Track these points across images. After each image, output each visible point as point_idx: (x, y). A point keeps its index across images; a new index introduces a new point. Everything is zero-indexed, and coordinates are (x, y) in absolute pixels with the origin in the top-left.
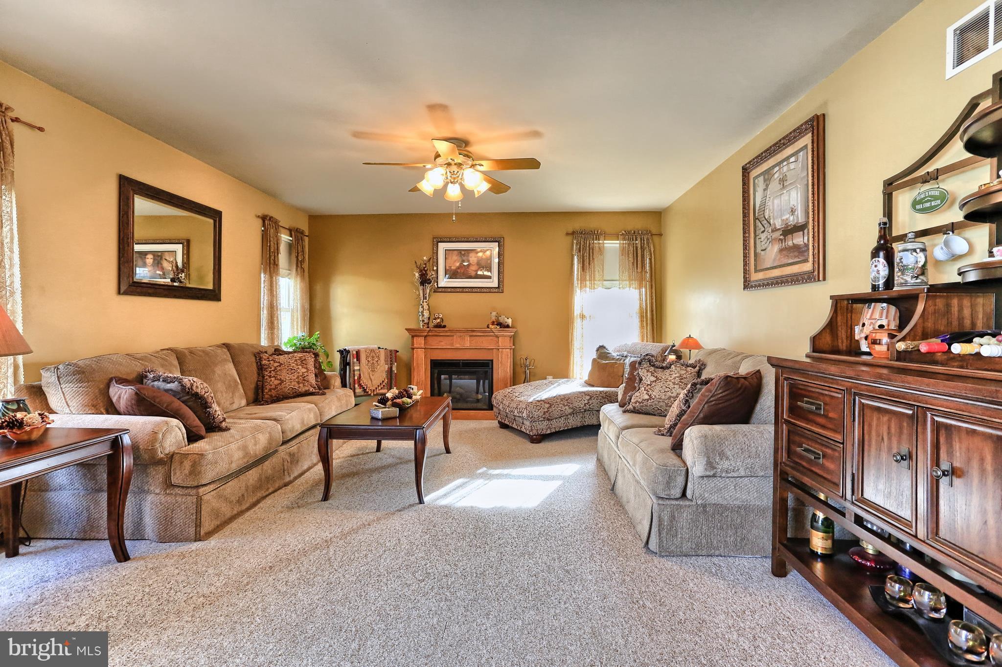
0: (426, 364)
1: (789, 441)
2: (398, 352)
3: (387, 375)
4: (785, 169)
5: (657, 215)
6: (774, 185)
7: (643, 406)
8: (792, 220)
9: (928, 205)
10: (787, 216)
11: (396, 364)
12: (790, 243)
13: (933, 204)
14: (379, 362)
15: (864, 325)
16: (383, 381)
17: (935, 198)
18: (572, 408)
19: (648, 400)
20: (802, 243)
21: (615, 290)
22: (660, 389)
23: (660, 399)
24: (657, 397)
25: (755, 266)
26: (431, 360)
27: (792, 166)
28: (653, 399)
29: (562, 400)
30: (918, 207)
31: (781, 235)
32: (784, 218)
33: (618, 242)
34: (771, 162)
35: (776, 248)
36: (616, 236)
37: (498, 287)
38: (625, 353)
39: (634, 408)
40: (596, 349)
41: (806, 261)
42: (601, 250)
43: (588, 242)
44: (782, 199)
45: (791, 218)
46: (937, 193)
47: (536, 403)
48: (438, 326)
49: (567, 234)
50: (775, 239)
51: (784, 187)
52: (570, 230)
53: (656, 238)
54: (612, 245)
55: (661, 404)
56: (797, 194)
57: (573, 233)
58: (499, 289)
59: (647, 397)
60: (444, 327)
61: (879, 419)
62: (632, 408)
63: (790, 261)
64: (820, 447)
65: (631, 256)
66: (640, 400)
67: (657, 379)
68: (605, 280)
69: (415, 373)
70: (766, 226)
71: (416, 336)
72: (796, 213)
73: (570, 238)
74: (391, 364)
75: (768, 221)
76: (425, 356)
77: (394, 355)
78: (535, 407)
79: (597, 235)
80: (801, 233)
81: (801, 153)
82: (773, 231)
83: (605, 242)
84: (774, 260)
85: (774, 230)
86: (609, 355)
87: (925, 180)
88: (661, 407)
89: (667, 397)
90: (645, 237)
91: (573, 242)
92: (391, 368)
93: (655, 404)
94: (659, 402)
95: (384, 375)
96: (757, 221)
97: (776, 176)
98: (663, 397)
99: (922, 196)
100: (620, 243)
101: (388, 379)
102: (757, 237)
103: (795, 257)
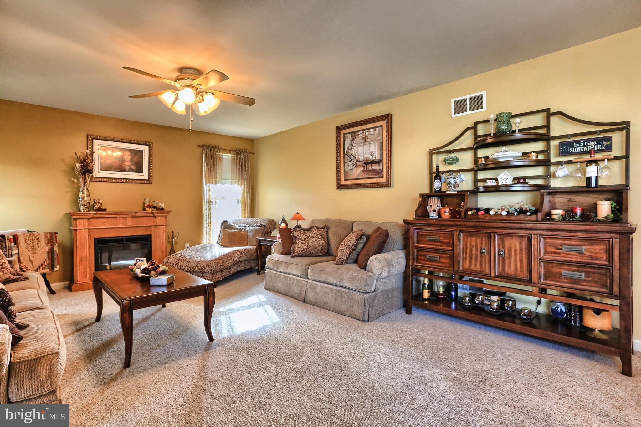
0: (89, 241)
1: (417, 255)
2: (57, 233)
3: (48, 256)
4: (367, 133)
5: (251, 141)
6: (359, 139)
7: (304, 252)
8: (371, 158)
9: (451, 162)
10: (368, 156)
11: (57, 244)
12: (370, 168)
13: (453, 162)
14: (39, 245)
15: (431, 206)
16: (44, 262)
17: (454, 160)
18: (234, 261)
19: (307, 249)
20: (378, 169)
21: (227, 185)
22: (312, 242)
23: (314, 247)
24: (312, 246)
25: (345, 177)
26: (95, 239)
27: (372, 133)
28: (310, 248)
29: (228, 257)
30: (447, 162)
31: (363, 164)
32: (366, 156)
33: (230, 155)
34: (357, 128)
35: (360, 170)
36: (230, 151)
37: (149, 180)
38: (244, 225)
39: (299, 254)
40: (221, 223)
41: (382, 177)
42: (221, 159)
43: (213, 154)
44: (365, 147)
45: (371, 157)
46: (455, 158)
47: (215, 261)
48: (100, 209)
49: (199, 146)
50: (359, 166)
51: (365, 142)
52: (201, 144)
53: (251, 155)
54: (227, 157)
55: (315, 250)
56: (375, 146)
57: (203, 146)
58: (149, 181)
59: (306, 247)
60: (105, 210)
61: (471, 239)
62: (297, 254)
63: (370, 177)
64: (438, 254)
65: (238, 164)
66: (302, 249)
67: (308, 237)
68: (223, 179)
69: (79, 251)
70: (352, 158)
71: (80, 219)
72: (374, 155)
73: (201, 149)
74: (52, 245)
75: (353, 156)
76: (89, 235)
77: (54, 236)
78: (215, 263)
79: (218, 149)
80: (378, 164)
81: (378, 128)
82: (357, 161)
83: (223, 154)
84: (359, 175)
85: (359, 161)
86: (232, 226)
87: (450, 152)
88: (314, 251)
89: (317, 246)
90: (246, 154)
91: (203, 152)
92: (52, 249)
93: (312, 251)
94: (314, 249)
95: (45, 256)
96: (346, 155)
97: (360, 136)
98: (315, 246)
99: (449, 158)
100: (231, 156)
101: (49, 259)
102: (346, 163)
103: (374, 175)
